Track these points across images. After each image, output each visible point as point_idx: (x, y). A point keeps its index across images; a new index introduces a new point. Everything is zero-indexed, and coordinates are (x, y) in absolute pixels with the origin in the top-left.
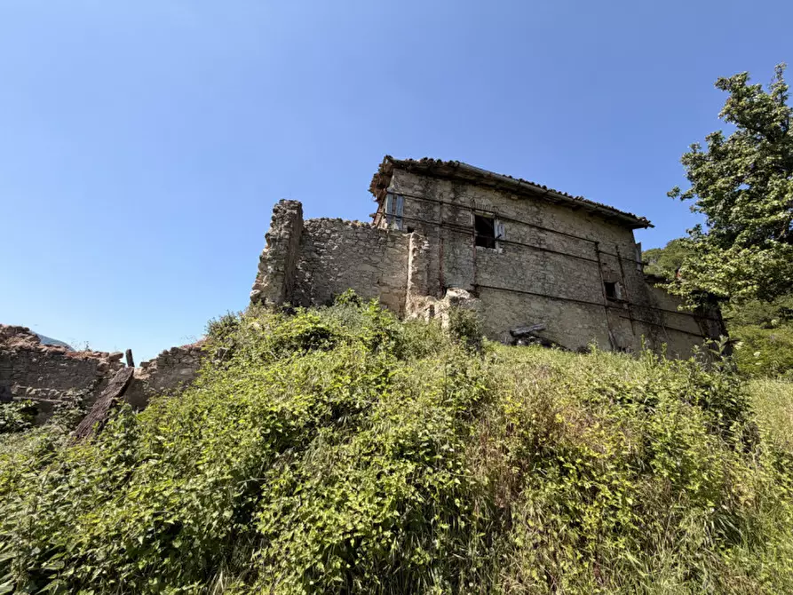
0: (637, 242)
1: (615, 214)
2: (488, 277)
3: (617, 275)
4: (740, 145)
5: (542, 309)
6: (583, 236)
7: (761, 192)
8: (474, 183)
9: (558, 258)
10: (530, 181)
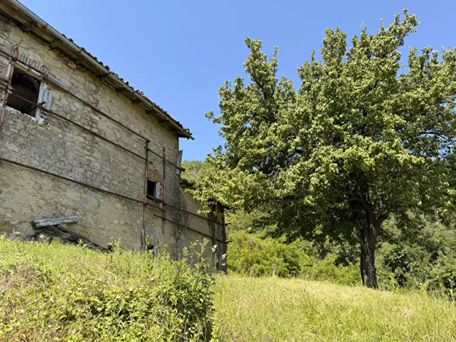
0: (180, 150)
1: (167, 118)
3: (160, 175)
6: (137, 131)
7: (256, 132)
9: (109, 147)
10: (94, 56)
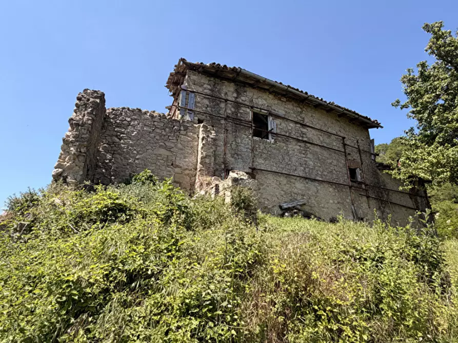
0: (371, 139)
1: (357, 116)
2: (263, 162)
3: (358, 163)
4: (438, 72)
5: (303, 188)
6: (334, 132)
7: (451, 106)
8: (252, 86)
9: (317, 149)
10: (296, 88)
